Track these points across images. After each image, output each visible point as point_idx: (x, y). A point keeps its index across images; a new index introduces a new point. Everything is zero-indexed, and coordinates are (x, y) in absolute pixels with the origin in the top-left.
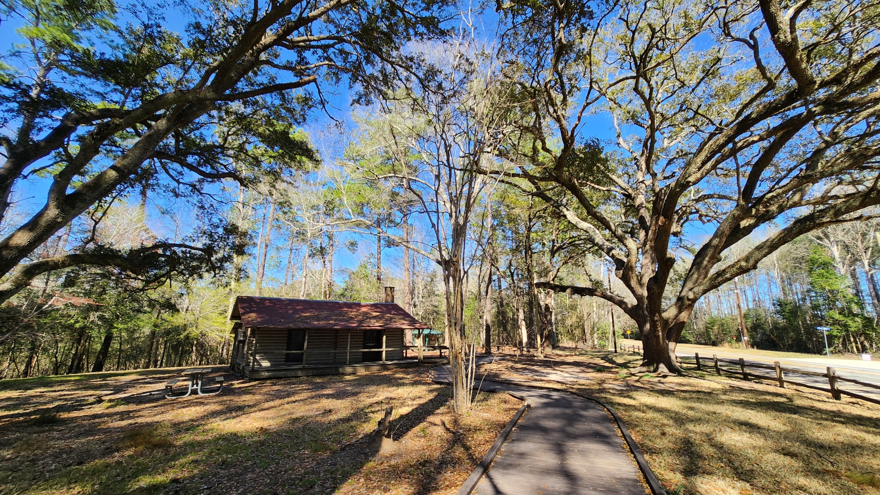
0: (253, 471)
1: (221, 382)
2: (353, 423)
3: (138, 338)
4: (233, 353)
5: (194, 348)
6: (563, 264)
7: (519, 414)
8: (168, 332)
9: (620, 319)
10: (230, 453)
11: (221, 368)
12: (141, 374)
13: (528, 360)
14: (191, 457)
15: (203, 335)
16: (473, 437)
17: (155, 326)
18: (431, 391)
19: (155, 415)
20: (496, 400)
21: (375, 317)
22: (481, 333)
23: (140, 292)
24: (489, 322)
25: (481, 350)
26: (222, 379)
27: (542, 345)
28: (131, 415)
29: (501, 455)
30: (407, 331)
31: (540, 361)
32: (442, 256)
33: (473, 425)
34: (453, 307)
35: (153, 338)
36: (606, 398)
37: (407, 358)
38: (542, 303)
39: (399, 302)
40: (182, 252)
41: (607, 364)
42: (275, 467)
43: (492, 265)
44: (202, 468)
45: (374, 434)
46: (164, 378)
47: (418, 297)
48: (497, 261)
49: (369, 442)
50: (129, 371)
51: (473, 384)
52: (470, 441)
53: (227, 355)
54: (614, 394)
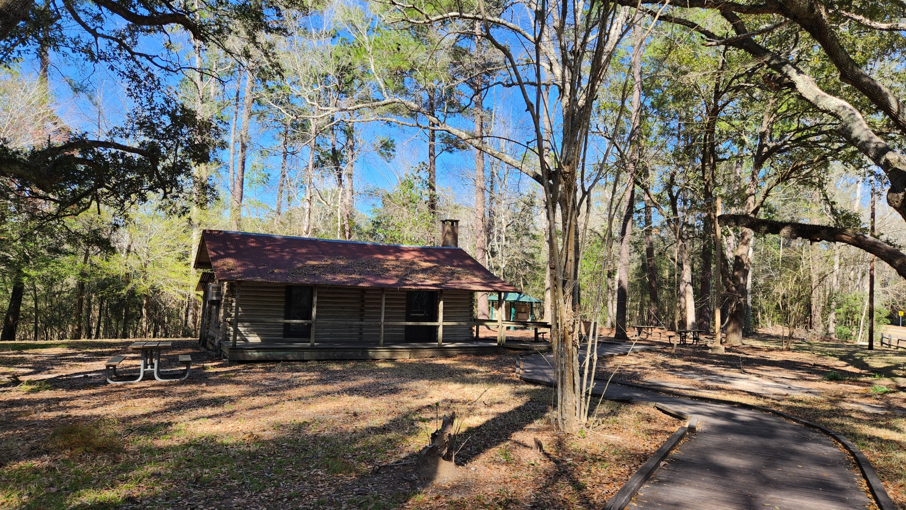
0: (241, 495)
1: (187, 363)
2: (391, 435)
3: (60, 293)
4: (203, 320)
5: (144, 311)
6: (778, 182)
7: (674, 440)
8: (102, 285)
9: (887, 289)
10: (207, 467)
11: (186, 342)
12: (70, 346)
13: (694, 354)
14: (151, 469)
15: (155, 290)
16: (589, 471)
17: (83, 274)
18: (518, 394)
19: (94, 407)
20: (633, 416)
21: (424, 271)
22: (609, 303)
23: (52, 219)
24: (625, 284)
25: (608, 332)
26: (189, 358)
27: (723, 330)
28: (61, 404)
29: (638, 502)
30: (478, 296)
31: (719, 357)
32: (543, 163)
33: (590, 451)
34: (561, 256)
35: (81, 294)
36: (842, 425)
37: (477, 339)
38: (730, 255)
39: (468, 244)
40: (111, 155)
41: (850, 369)
42: (273, 491)
43: (636, 182)
44: (168, 485)
45: (425, 452)
46: (103, 354)
47: (499, 239)
48: (647, 175)
49: (417, 465)
50: (52, 342)
51: (591, 386)
52: (584, 477)
53: (195, 323)
54: (859, 421)
